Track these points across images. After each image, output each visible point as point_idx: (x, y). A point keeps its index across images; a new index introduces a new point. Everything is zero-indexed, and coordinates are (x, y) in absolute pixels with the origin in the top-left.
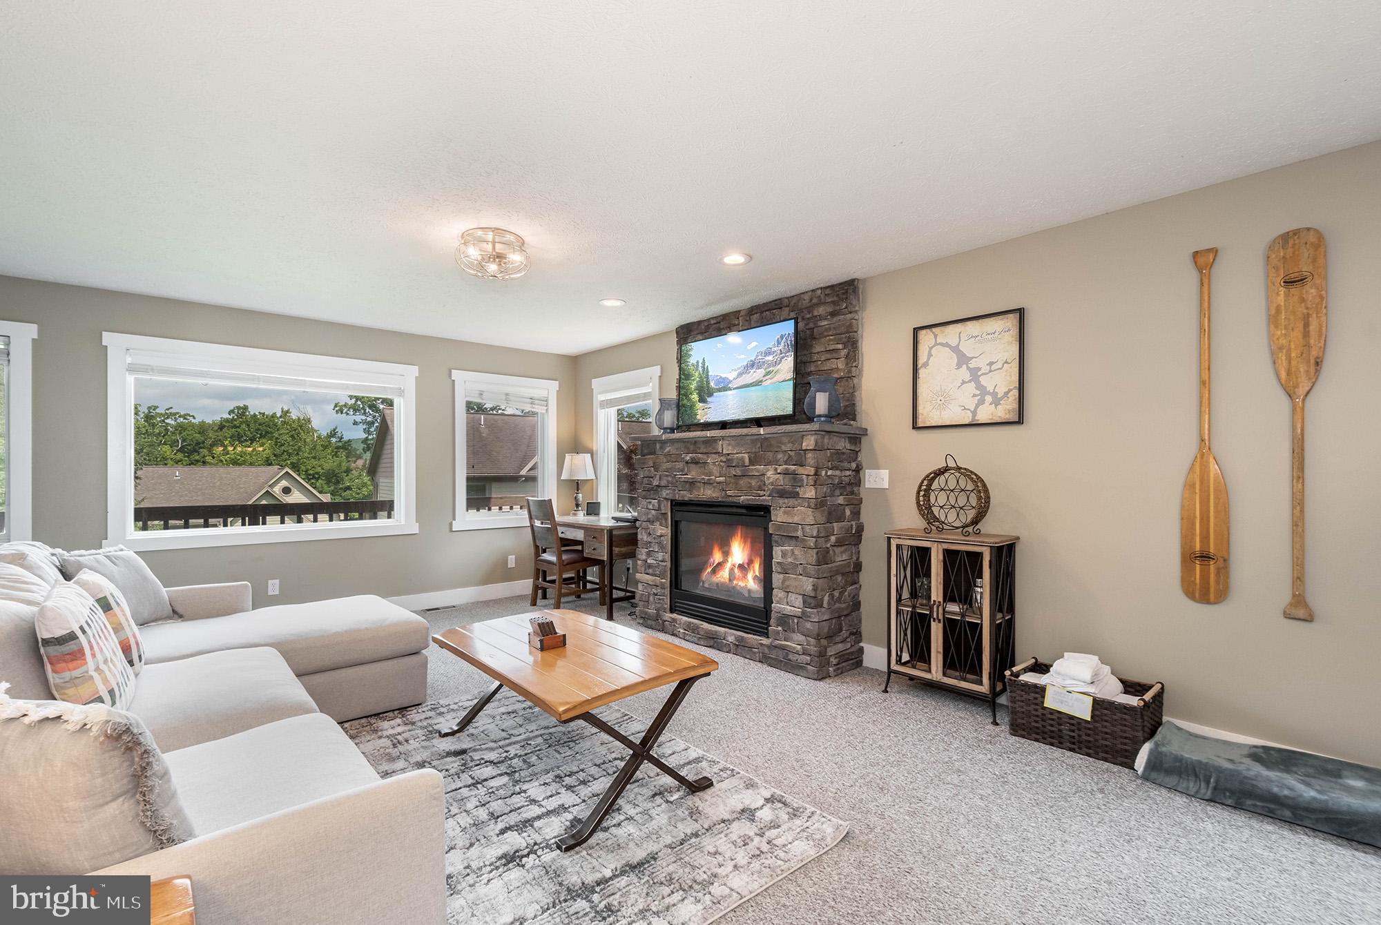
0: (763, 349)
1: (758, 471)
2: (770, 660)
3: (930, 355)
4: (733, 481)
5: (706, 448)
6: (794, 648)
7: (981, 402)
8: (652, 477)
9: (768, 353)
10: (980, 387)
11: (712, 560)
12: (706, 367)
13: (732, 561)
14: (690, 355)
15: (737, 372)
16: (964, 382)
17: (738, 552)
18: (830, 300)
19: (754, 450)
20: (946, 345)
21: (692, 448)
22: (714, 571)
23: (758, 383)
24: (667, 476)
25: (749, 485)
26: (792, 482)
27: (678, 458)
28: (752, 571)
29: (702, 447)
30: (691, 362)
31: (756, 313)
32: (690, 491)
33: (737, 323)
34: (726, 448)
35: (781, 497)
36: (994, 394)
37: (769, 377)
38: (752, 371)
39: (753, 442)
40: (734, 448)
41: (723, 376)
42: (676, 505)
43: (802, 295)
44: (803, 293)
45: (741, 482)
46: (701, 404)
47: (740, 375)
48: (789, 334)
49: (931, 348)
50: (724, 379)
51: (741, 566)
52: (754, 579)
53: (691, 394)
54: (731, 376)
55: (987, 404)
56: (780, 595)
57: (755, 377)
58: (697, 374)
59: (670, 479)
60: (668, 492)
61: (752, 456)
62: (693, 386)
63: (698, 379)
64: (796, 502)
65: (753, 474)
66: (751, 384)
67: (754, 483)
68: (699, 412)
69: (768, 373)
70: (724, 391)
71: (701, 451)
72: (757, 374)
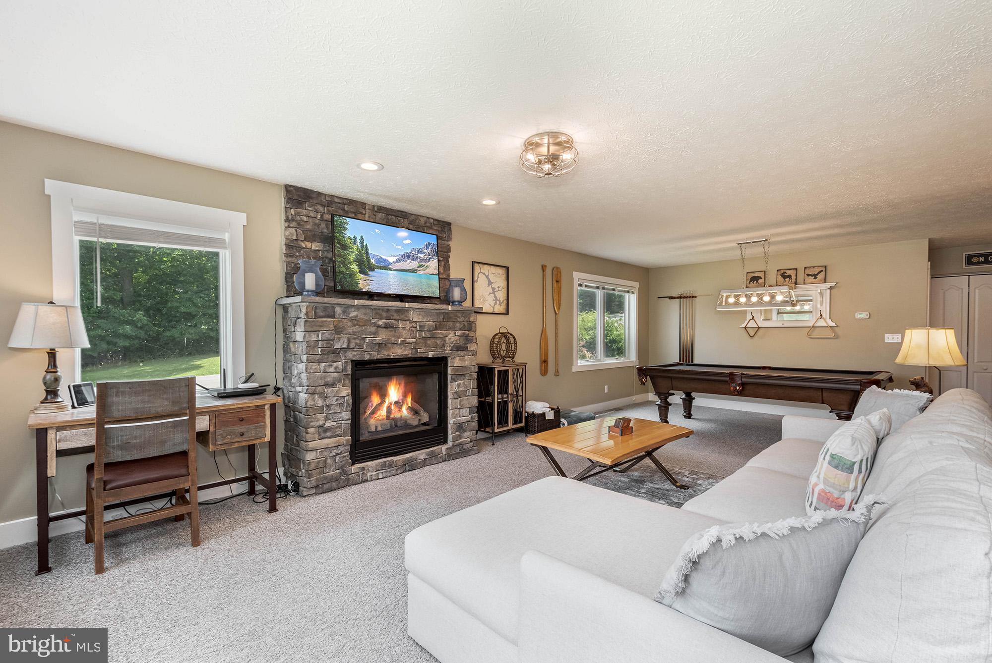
0: (417, 248)
1: (443, 334)
2: (453, 456)
3: (478, 277)
4: (422, 341)
5: (399, 315)
6: (466, 441)
7: (496, 304)
8: (331, 340)
9: (420, 251)
10: (495, 297)
11: (370, 404)
12: (365, 244)
13: (389, 400)
14: (346, 229)
15: (396, 258)
16: (490, 293)
17: (394, 392)
18: (436, 228)
19: (439, 320)
20: (484, 274)
21: (384, 315)
22: (373, 412)
23: (414, 271)
24: (355, 339)
25: (435, 344)
26: (465, 340)
27: (367, 323)
28: (406, 405)
29: (395, 315)
30: (348, 235)
31: (383, 213)
32: (379, 352)
33: (364, 212)
34: (414, 316)
35: (458, 350)
36: (500, 301)
37: (421, 269)
38: (409, 261)
39: (438, 314)
40: (424, 317)
41: (384, 257)
42: (358, 365)
43: (419, 217)
44: (420, 216)
45: (429, 342)
46: (361, 275)
47: (398, 261)
48: (434, 244)
49: (479, 274)
50: (385, 260)
51: (396, 403)
52: (407, 409)
53: (350, 263)
54: (392, 259)
55: (497, 305)
56: (456, 413)
57: (411, 266)
58: (355, 247)
59: (358, 341)
60: (356, 353)
61: (438, 324)
62: (352, 257)
63: (357, 253)
64: (465, 353)
65: (439, 336)
66: (409, 270)
67: (438, 342)
68: (361, 282)
69: (421, 266)
70: (385, 269)
71: (394, 318)
72: (412, 264)
